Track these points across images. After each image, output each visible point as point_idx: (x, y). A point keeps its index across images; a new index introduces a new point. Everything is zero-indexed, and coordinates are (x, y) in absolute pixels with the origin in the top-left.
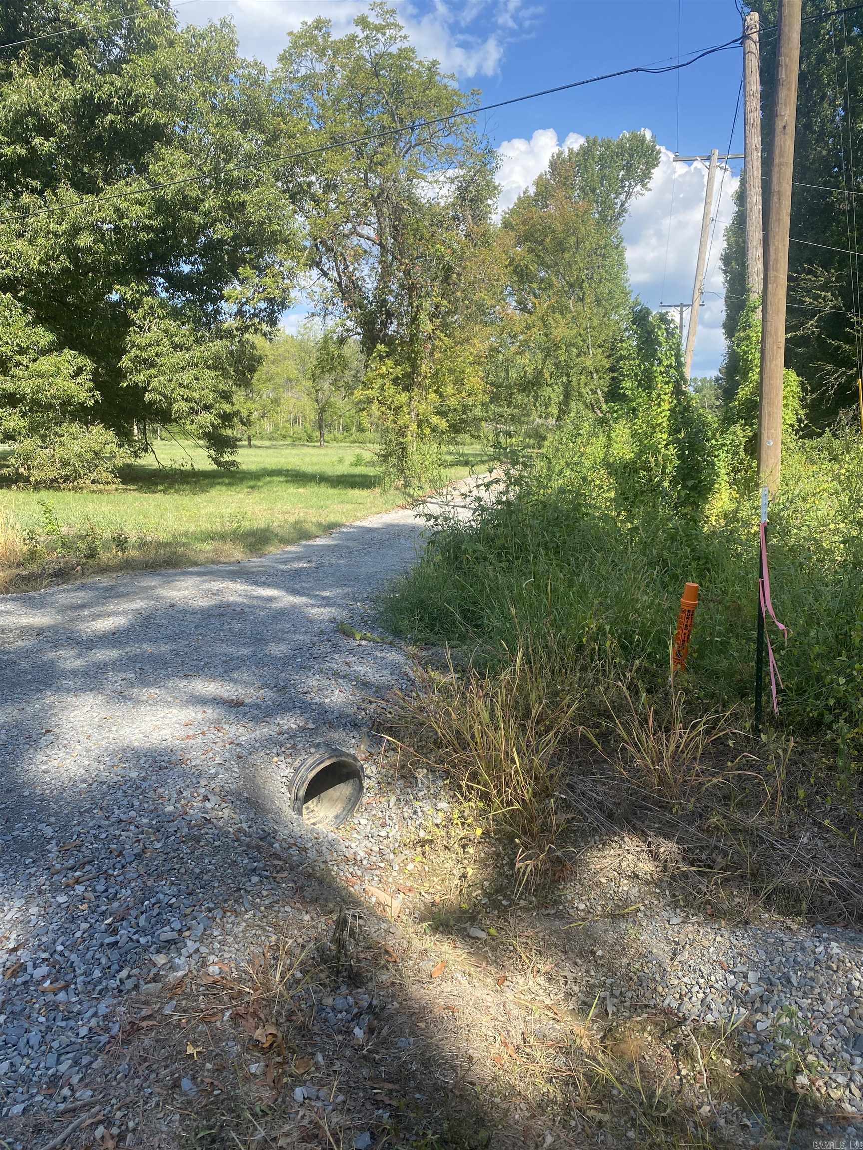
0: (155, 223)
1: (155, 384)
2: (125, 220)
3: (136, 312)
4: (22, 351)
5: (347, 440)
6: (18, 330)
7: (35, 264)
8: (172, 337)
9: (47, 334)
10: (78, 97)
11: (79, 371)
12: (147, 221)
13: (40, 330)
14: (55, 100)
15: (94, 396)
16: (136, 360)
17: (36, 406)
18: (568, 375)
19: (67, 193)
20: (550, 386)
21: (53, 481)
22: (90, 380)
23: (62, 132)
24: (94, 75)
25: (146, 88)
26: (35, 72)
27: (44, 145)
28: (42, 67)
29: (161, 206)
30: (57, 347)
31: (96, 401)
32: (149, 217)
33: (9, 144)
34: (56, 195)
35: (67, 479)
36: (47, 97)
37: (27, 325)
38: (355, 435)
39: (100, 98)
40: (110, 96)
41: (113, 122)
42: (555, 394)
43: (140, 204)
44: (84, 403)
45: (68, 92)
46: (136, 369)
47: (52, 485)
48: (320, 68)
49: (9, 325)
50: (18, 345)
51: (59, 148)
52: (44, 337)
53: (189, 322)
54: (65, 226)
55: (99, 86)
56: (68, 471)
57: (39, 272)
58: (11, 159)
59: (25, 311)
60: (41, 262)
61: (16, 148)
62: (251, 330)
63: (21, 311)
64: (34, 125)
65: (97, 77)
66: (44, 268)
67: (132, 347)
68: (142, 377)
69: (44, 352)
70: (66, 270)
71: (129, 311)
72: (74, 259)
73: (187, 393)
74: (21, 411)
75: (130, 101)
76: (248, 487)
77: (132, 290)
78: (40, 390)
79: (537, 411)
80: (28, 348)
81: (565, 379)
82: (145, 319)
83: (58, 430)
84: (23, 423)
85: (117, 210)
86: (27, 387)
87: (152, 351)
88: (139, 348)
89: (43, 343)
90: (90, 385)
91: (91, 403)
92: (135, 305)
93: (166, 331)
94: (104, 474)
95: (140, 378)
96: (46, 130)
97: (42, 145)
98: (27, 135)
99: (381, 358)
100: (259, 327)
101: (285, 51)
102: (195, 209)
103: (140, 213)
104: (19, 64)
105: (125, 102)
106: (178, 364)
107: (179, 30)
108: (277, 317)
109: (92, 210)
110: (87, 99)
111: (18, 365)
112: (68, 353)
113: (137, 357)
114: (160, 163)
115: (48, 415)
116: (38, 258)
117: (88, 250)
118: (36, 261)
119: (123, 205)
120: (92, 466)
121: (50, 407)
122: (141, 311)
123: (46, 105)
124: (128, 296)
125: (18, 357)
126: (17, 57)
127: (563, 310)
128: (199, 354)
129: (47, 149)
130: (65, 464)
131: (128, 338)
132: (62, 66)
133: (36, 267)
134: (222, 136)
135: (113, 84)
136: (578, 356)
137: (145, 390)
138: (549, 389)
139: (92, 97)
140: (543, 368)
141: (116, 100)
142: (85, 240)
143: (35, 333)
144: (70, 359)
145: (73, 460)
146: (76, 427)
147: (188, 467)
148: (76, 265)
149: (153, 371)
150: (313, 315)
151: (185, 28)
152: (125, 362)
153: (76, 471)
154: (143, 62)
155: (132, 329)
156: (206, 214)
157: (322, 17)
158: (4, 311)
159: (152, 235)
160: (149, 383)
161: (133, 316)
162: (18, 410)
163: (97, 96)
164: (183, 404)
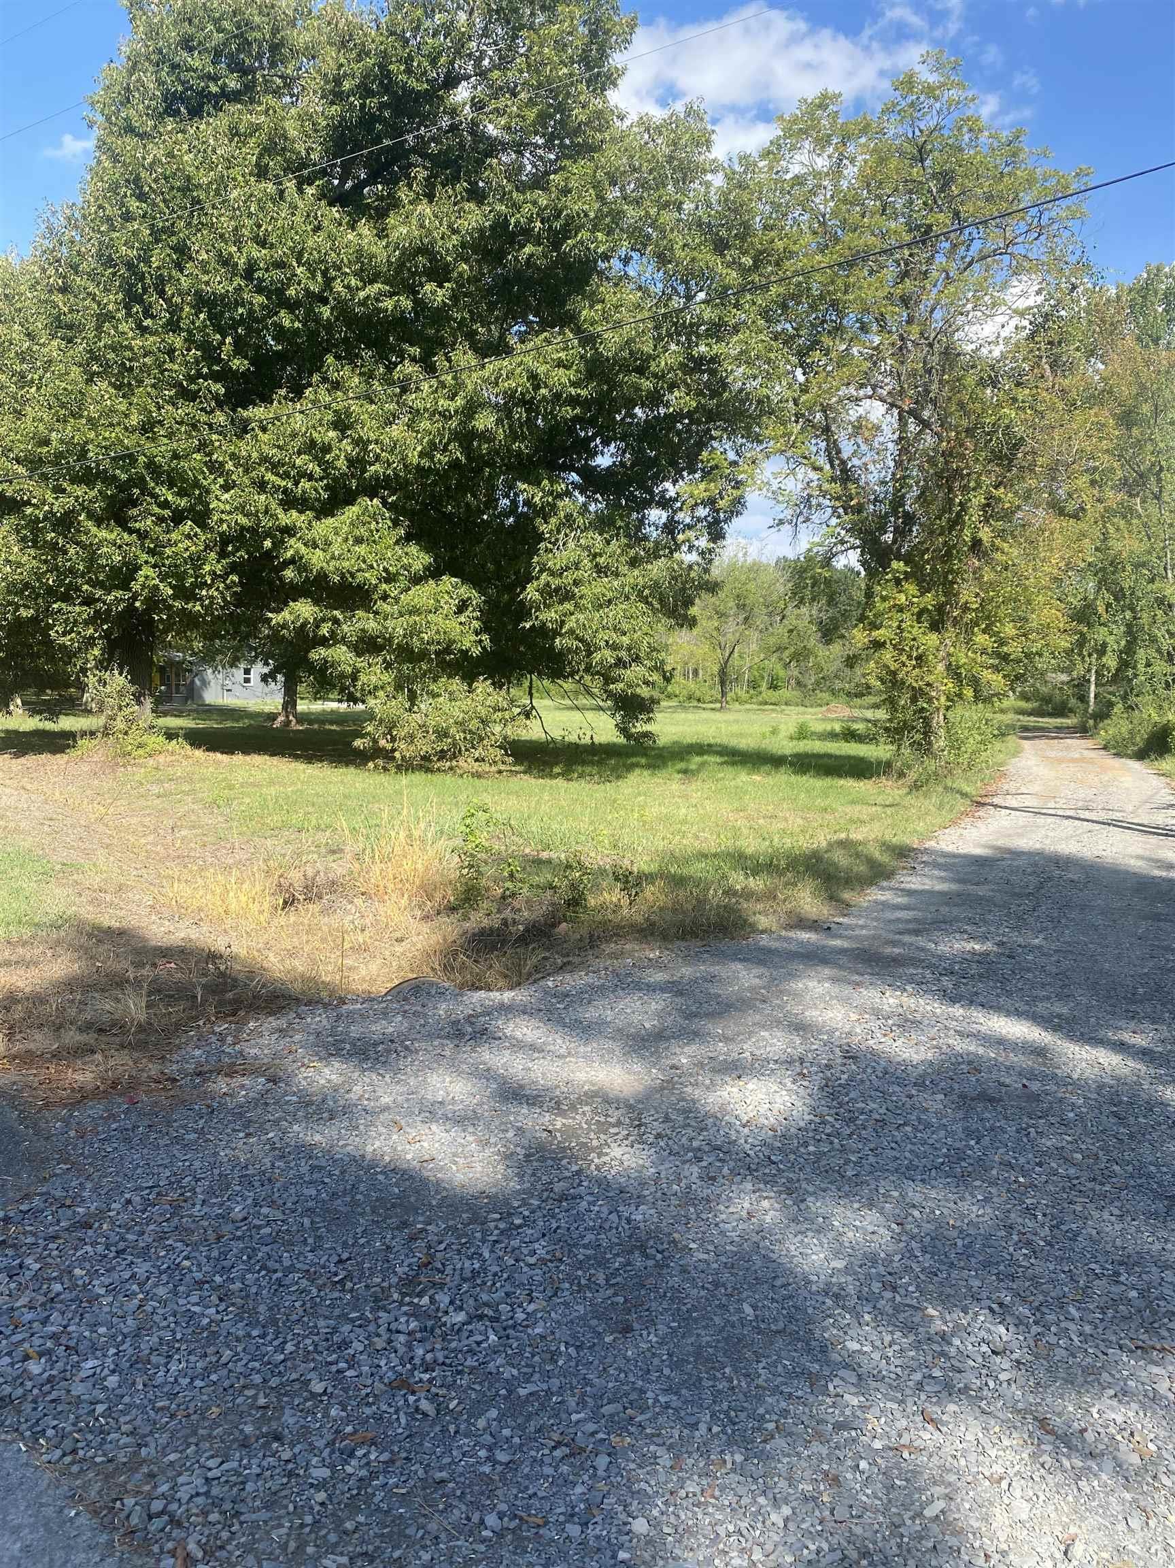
0: (584, 393)
1: (571, 623)
2: (543, 391)
3: (546, 522)
4: (390, 578)
5: (754, 700)
6: (387, 548)
7: (414, 458)
8: (595, 556)
9: (422, 554)
10: (487, 224)
11: (462, 607)
12: (573, 391)
13: (413, 549)
14: (455, 232)
15: (481, 641)
16: (546, 592)
17: (406, 654)
18: (1133, 610)
19: (464, 356)
20: (1104, 625)
21: (424, 758)
22: (477, 619)
23: (461, 275)
24: (511, 192)
25: (582, 204)
26: (430, 197)
27: (436, 294)
28: (439, 187)
29: (596, 369)
30: (434, 573)
31: (484, 648)
32: (574, 384)
33: (391, 295)
34: (449, 361)
35: (442, 755)
36: (444, 229)
37: (397, 543)
38: (768, 694)
39: (517, 223)
40: (531, 220)
41: (531, 255)
42: (1113, 637)
43: (565, 367)
44: (467, 651)
45: (474, 218)
46: (545, 603)
47: (424, 764)
48: (822, 163)
49: (374, 541)
50: (386, 570)
51: (455, 297)
52: (419, 558)
53: (618, 535)
54: (459, 402)
55: (517, 207)
56: (445, 745)
57: (419, 468)
58: (393, 315)
59: (396, 523)
60: (421, 455)
61: (399, 300)
62: (685, 548)
63: (390, 524)
64: (424, 266)
65: (515, 195)
66: (425, 463)
67: (541, 571)
68: (553, 615)
69: (417, 580)
70: (455, 465)
71: (539, 520)
72: (467, 449)
73: (614, 637)
74: (385, 660)
75: (557, 225)
76: (679, 772)
77: (543, 490)
78: (414, 631)
79: (1083, 661)
80: (398, 573)
81: (1128, 615)
82: (559, 532)
83: (433, 687)
84: (387, 677)
85: (533, 376)
86: (397, 628)
87: (569, 577)
88: (552, 573)
89: (418, 566)
90: (476, 624)
91: (476, 651)
92: (546, 512)
93: (588, 548)
94: (491, 750)
95: (549, 616)
96: (439, 273)
97: (434, 293)
98: (414, 281)
99: (898, 582)
100: (696, 543)
101: (771, 142)
102: (641, 371)
103: (565, 380)
104: (410, 186)
105: (550, 227)
106: (604, 595)
107: (627, 122)
108: (722, 528)
109: (497, 379)
110: (500, 225)
111: (385, 597)
112: (448, 581)
113: (548, 584)
114: (599, 307)
115: (420, 669)
116: (419, 448)
117: (486, 436)
118: (416, 453)
119: (542, 370)
120: (476, 739)
121: (423, 655)
122: (553, 520)
123: (442, 238)
124: (537, 499)
125: (384, 586)
126: (408, 176)
127: (1127, 513)
128: (632, 581)
129: (439, 299)
130: (442, 734)
131: (536, 559)
132: (465, 184)
133: (415, 461)
134: (693, 260)
135: (535, 203)
136: (1152, 581)
137: (556, 633)
138: (1103, 630)
139: (506, 221)
140: (1095, 599)
141: (538, 224)
142: (484, 421)
143: (407, 554)
144: (450, 588)
145: (453, 731)
146: (456, 684)
147: (586, 740)
148: (468, 458)
149: (568, 606)
150: (781, 522)
151: (636, 119)
152: (531, 593)
153: (454, 745)
154: (579, 169)
155: (542, 545)
156: (659, 377)
157: (830, 90)
158: (369, 523)
159: (578, 411)
160: (563, 623)
161: (544, 528)
162: (380, 659)
163: (513, 221)
164: (607, 653)
